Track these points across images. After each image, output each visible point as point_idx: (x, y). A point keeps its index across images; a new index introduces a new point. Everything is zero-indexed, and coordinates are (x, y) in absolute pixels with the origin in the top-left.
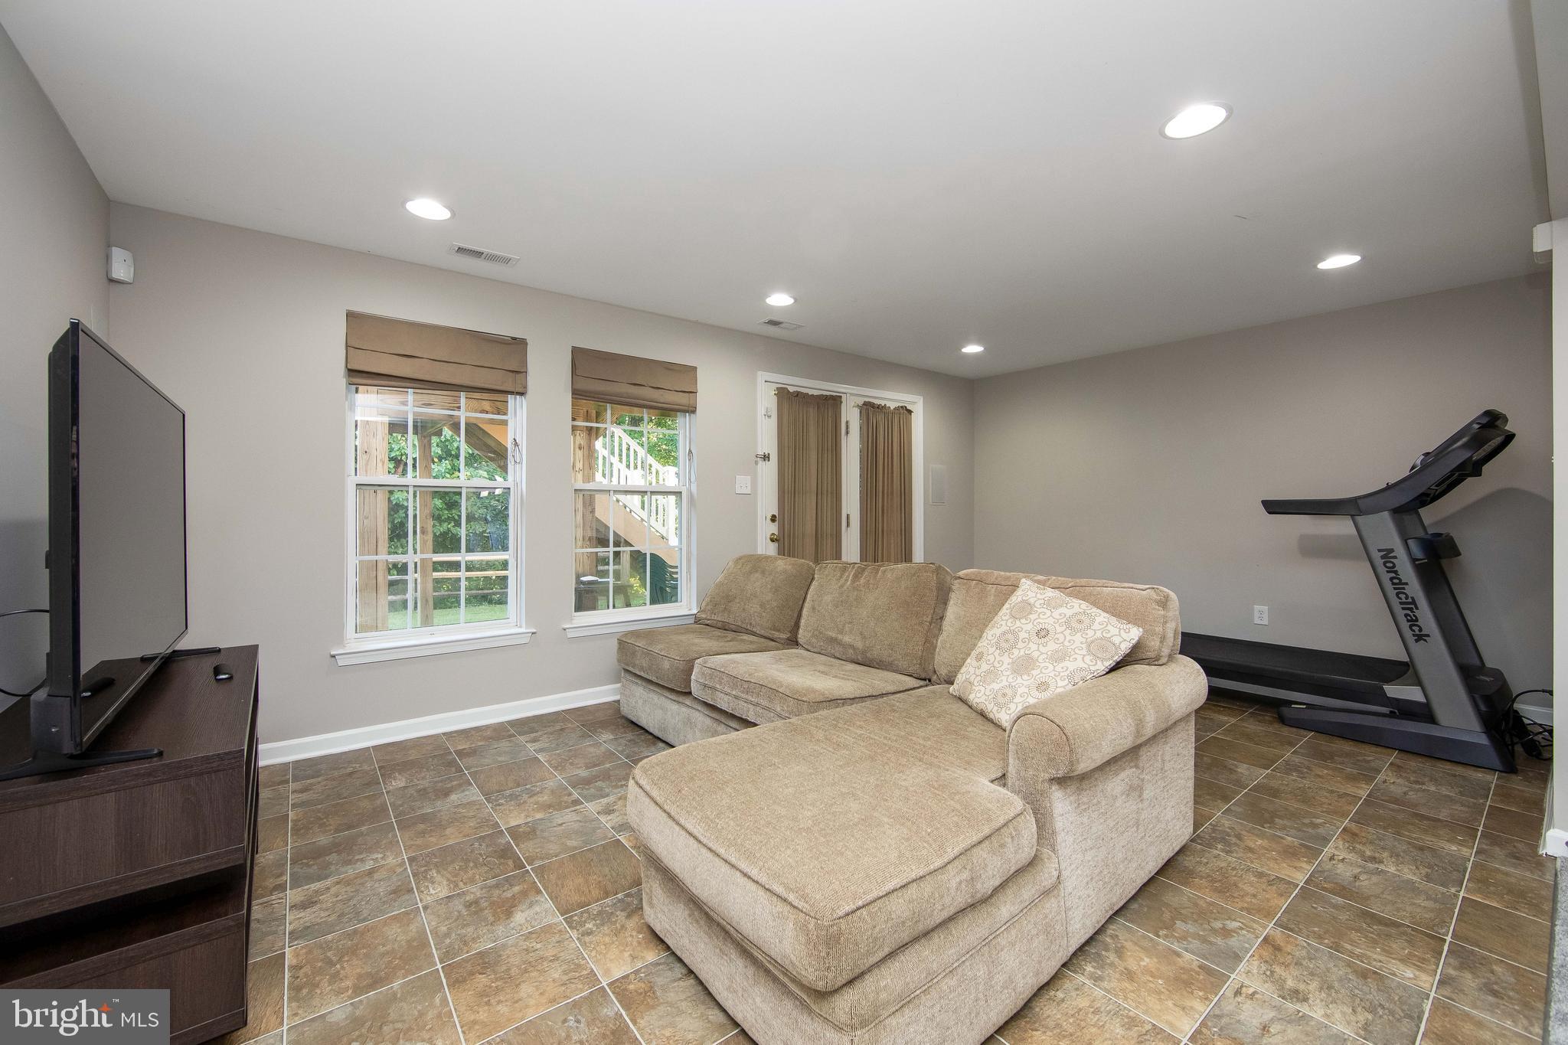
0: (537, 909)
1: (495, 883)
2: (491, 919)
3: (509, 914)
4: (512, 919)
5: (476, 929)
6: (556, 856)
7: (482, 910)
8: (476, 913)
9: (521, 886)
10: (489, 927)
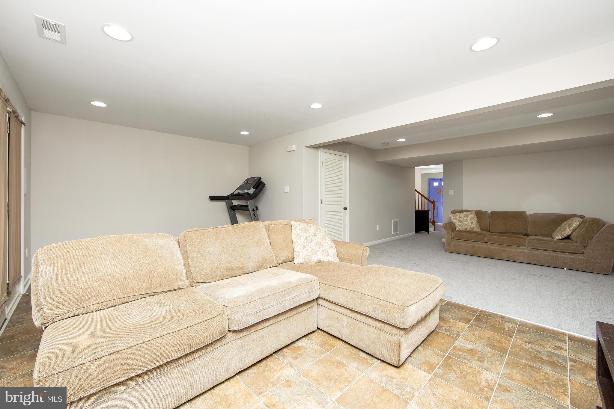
0: (462, 344)
1: (464, 360)
2: (479, 353)
3: (472, 350)
4: (473, 348)
5: (486, 354)
6: (433, 350)
7: (479, 357)
8: (482, 358)
9: (458, 352)
10: (482, 351)
